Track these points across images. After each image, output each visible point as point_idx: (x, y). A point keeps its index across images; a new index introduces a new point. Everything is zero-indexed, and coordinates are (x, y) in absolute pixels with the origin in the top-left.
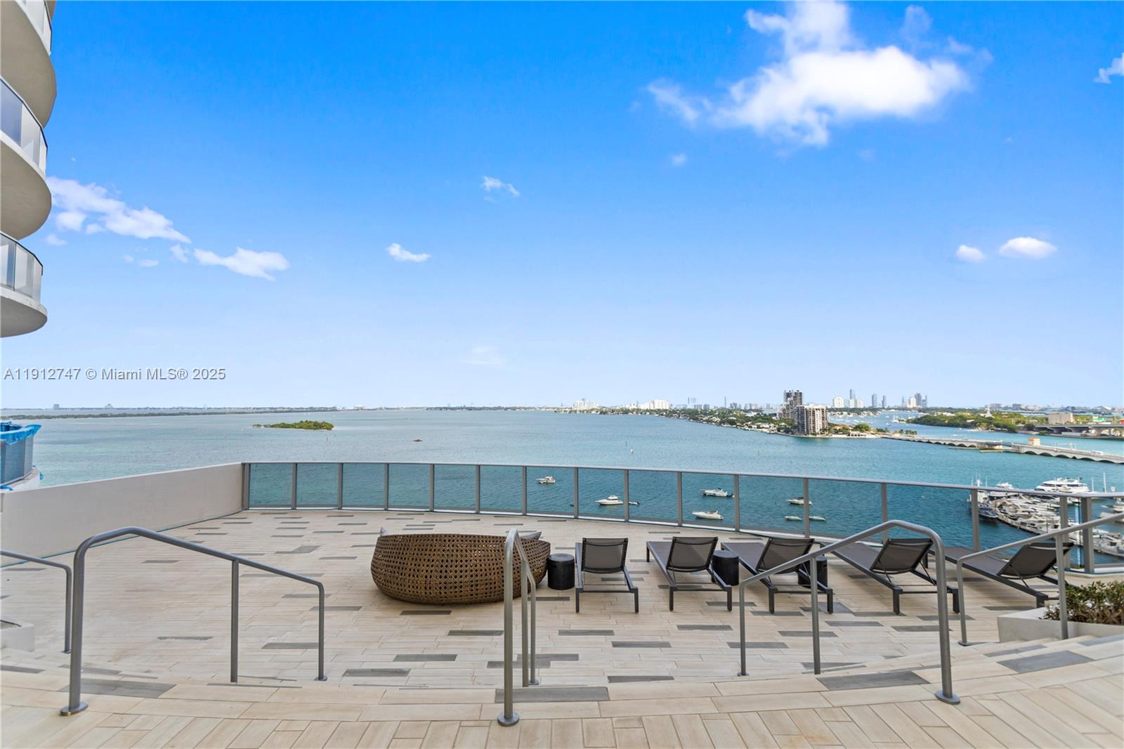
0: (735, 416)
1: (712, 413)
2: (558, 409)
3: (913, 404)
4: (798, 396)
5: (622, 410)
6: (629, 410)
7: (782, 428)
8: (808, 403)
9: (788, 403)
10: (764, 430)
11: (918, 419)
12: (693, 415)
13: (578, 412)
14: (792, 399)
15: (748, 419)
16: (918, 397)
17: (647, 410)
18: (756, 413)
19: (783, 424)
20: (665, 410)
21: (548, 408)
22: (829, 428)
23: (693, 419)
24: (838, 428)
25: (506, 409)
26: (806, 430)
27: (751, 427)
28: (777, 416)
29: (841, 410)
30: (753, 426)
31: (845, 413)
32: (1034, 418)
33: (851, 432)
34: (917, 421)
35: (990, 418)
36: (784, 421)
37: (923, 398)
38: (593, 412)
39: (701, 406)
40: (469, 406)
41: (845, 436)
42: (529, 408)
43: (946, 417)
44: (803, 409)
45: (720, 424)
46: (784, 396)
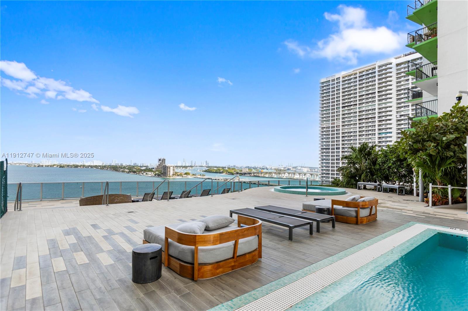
0: (136, 169)
1: (124, 167)
2: (29, 165)
3: (205, 165)
4: (164, 160)
5: (74, 165)
6: (78, 166)
7: (157, 174)
8: (167, 164)
9: (160, 163)
10: (149, 175)
11: (206, 170)
12: (115, 168)
13: (44, 166)
14: (161, 161)
15: (142, 170)
16: (206, 162)
17: (89, 166)
18: (145, 168)
19: (157, 172)
20: (100, 166)
22: (175, 174)
23: (115, 170)
24: (179, 174)
26: (166, 175)
27: (143, 174)
28: (155, 169)
29: (180, 167)
30: (144, 174)
31: (181, 168)
32: (239, 170)
33: (183, 176)
34: (206, 171)
35: (227, 170)
36: (158, 171)
37: (208, 163)
38: (55, 166)
39: (119, 164)
41: (181, 177)
43: (215, 170)
44: (165, 166)
45: (129, 172)
46: (157, 160)
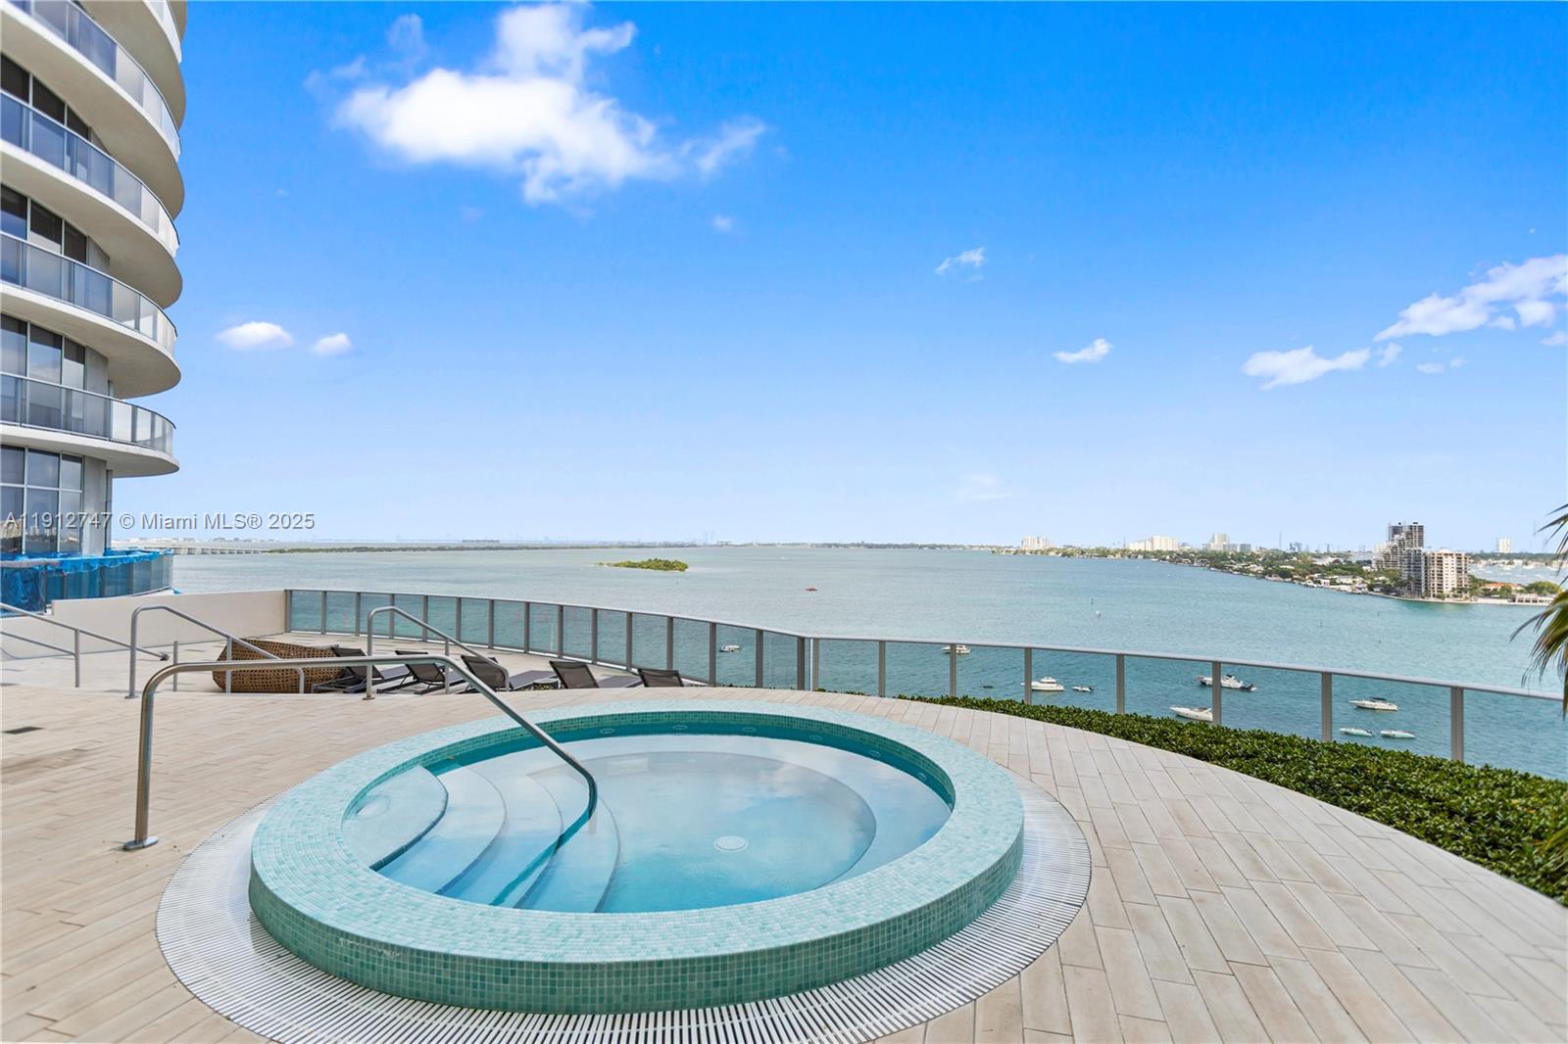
0: (1294, 563)
1: (1252, 558)
2: (998, 548)
4: (1416, 532)
5: (1098, 550)
6: (1109, 551)
7: (1378, 586)
8: (1431, 546)
9: (1396, 543)
10: (1343, 587)
12: (1217, 561)
13: (1028, 553)
14: (1403, 536)
15: (1315, 569)
17: (1139, 552)
18: (1331, 560)
19: (1381, 578)
20: (1171, 553)
21: (982, 547)
22: (1475, 587)
23: (1216, 567)
24: (1492, 587)
25: (921, 547)
26: (1423, 590)
27: (1319, 582)
28: (1373, 565)
29: (1511, 557)
30: (1323, 581)
31: (1517, 562)
33: (1519, 596)
36: (1386, 573)
38: (1052, 554)
39: (1235, 546)
40: (870, 542)
41: (1505, 602)
42: (954, 546)
44: (1418, 555)
45: (1264, 575)
46: (1385, 533)
